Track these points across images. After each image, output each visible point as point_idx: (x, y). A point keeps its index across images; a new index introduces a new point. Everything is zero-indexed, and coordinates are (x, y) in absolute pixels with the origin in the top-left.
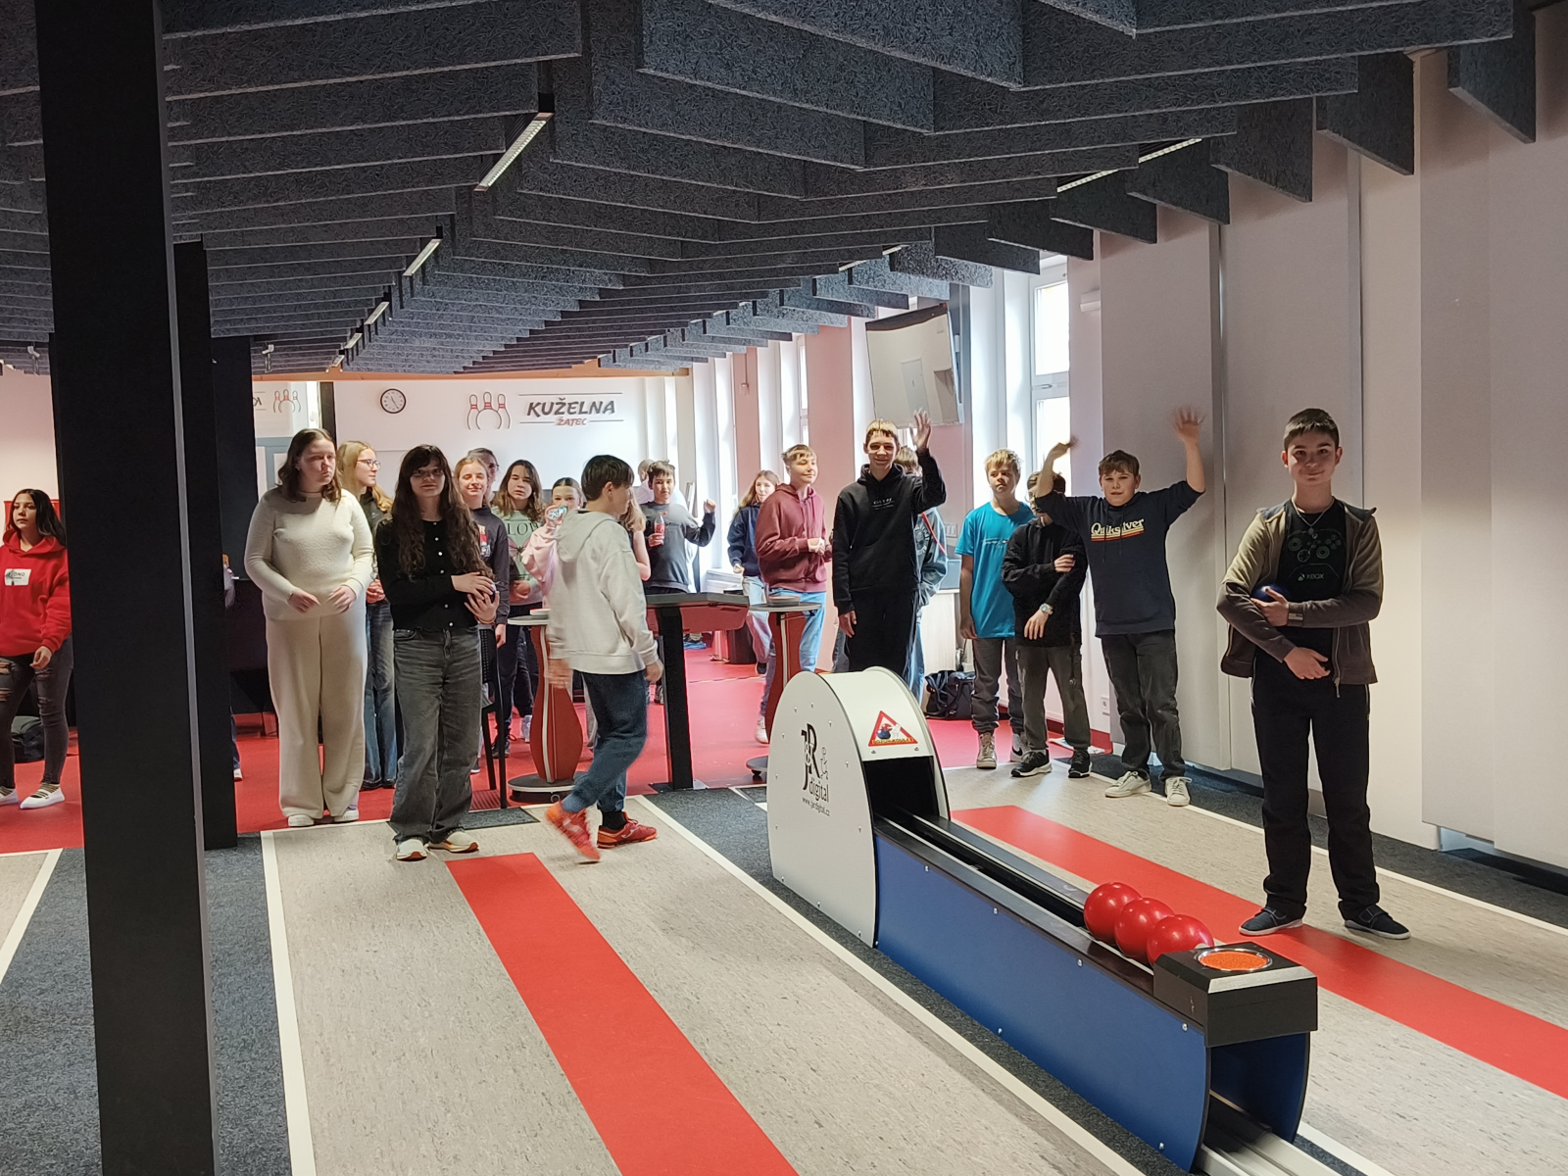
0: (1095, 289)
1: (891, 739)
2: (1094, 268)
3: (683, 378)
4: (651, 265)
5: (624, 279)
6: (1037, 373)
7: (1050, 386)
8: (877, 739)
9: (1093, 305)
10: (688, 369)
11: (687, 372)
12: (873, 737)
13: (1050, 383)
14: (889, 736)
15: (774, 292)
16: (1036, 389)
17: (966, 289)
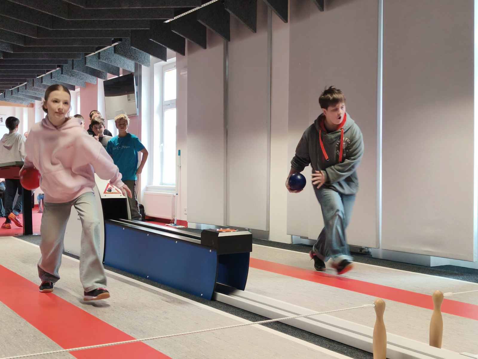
0: (185, 67)
1: (112, 192)
2: (185, 59)
3: (31, 109)
4: (25, 40)
5: (14, 47)
6: (165, 100)
7: (169, 105)
8: (107, 191)
9: (185, 73)
10: (33, 104)
11: (32, 105)
12: (105, 191)
13: (169, 103)
14: (111, 191)
15: (70, 62)
16: (164, 106)
17: (140, 66)
